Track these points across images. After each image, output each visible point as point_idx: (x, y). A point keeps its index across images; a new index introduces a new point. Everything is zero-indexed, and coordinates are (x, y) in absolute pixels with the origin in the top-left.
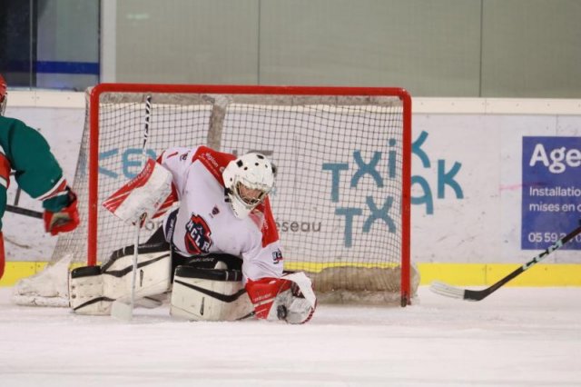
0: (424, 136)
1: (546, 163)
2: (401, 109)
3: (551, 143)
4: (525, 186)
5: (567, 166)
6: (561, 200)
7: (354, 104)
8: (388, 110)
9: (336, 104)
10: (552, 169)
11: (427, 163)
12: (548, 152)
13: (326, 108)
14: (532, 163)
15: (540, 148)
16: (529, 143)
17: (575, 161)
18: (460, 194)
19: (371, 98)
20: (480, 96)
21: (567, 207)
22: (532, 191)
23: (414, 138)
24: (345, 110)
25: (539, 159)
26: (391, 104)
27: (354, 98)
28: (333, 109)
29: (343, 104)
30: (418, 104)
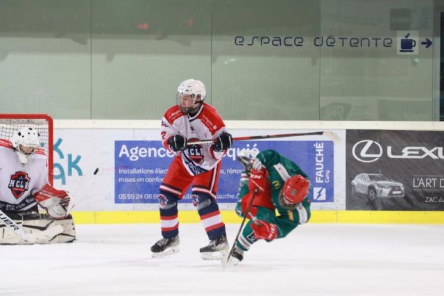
0: (60, 141)
1: (128, 155)
2: (47, 126)
3: (131, 144)
4: (117, 168)
5: (140, 157)
6: (136, 176)
7: (21, 123)
8: (40, 127)
9: (10, 123)
10: (131, 159)
11: (62, 156)
12: (129, 149)
13: (5, 126)
14: (120, 156)
15: (124, 147)
16: (118, 145)
17: (144, 154)
18: (80, 173)
19: (30, 120)
20: (91, 118)
21: (140, 180)
22: (120, 171)
23: (55, 141)
24: (16, 127)
25: (124, 153)
26: (41, 124)
27: (20, 120)
28: (9, 126)
29: (14, 123)
30: (56, 123)
